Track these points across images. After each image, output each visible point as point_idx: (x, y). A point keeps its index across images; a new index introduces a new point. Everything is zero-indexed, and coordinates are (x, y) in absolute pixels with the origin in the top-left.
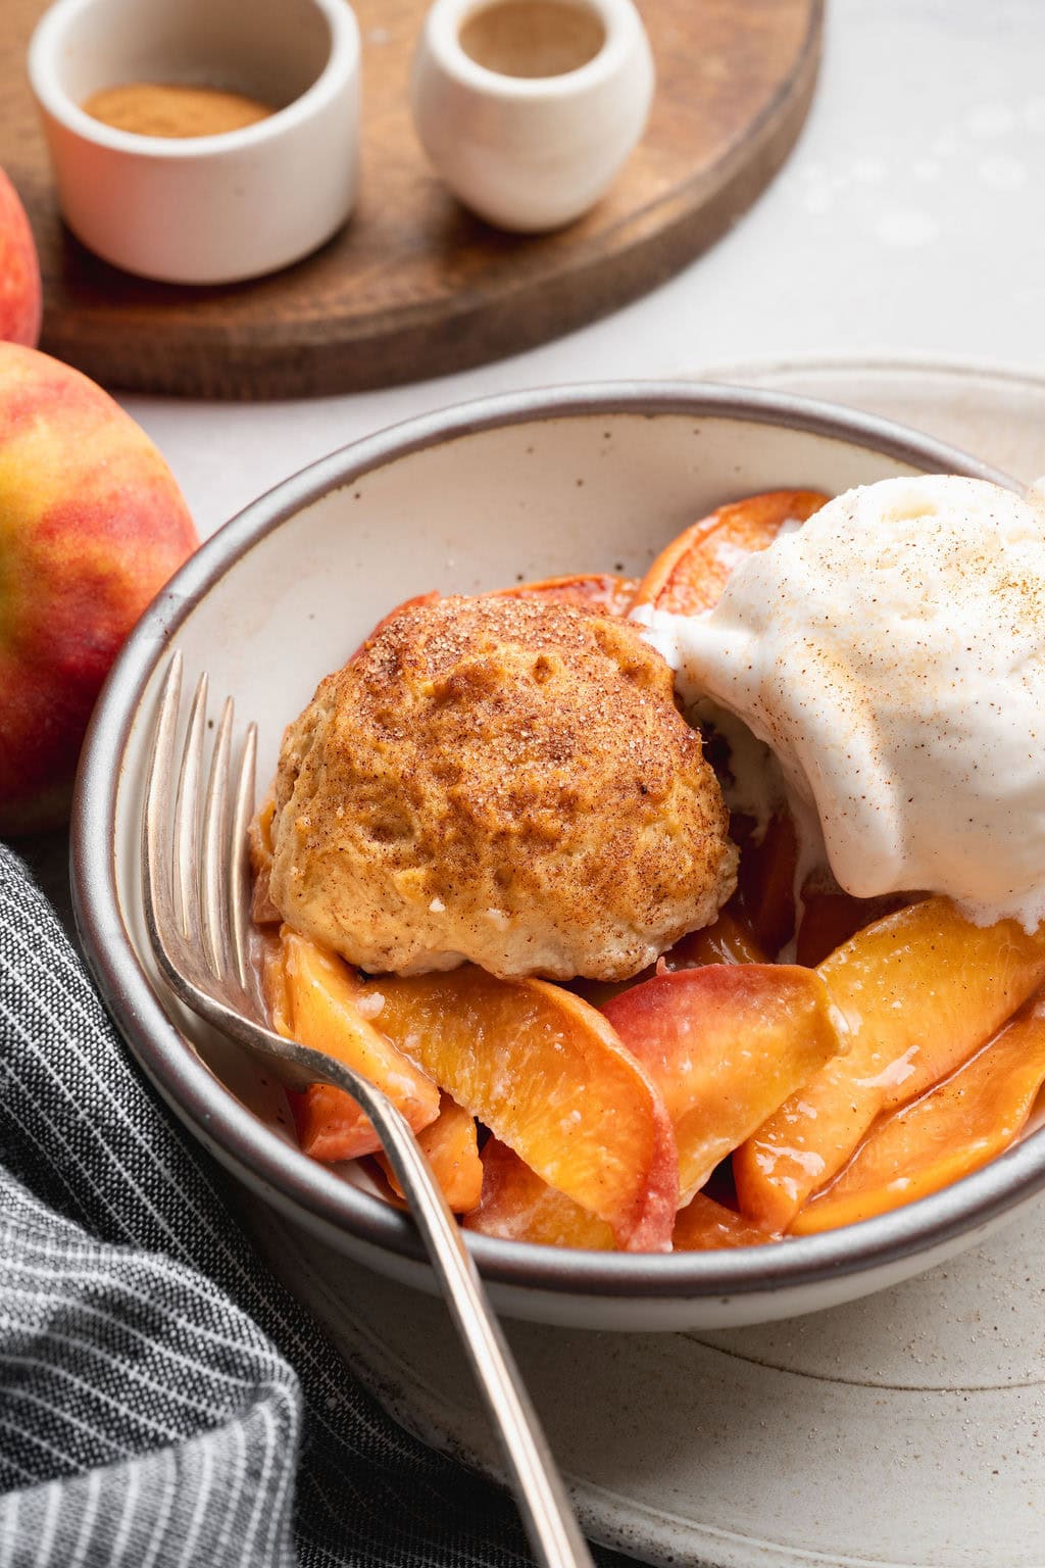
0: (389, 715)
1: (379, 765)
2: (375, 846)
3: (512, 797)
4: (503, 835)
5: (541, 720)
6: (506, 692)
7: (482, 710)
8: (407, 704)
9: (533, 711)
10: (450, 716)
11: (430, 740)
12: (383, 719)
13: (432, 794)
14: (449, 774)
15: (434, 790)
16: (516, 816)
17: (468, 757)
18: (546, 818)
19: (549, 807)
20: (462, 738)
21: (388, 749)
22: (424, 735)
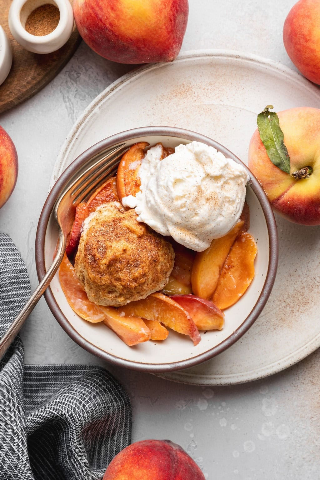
0: (99, 271)
1: (103, 282)
2: (110, 296)
3: (133, 279)
4: (135, 287)
5: (130, 261)
6: (120, 258)
7: (118, 265)
8: (102, 268)
9: (128, 260)
10: (112, 269)
11: (111, 274)
12: (99, 272)
13: (117, 285)
14: (119, 279)
15: (117, 284)
16: (136, 283)
17: (121, 275)
18: (142, 280)
19: (141, 278)
20: (117, 272)
21: (104, 278)
22: (109, 273)
